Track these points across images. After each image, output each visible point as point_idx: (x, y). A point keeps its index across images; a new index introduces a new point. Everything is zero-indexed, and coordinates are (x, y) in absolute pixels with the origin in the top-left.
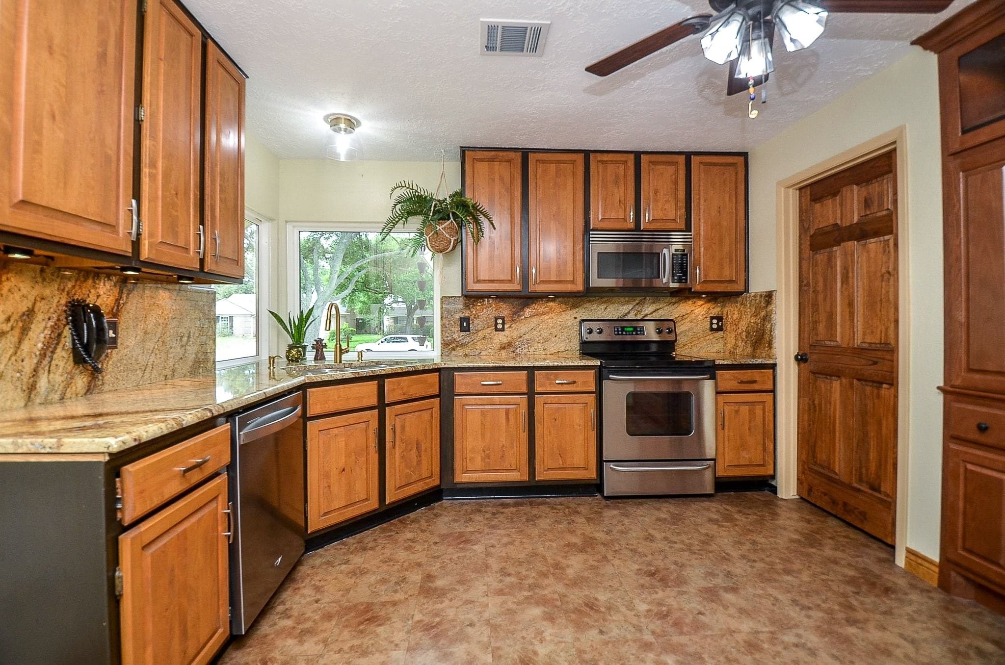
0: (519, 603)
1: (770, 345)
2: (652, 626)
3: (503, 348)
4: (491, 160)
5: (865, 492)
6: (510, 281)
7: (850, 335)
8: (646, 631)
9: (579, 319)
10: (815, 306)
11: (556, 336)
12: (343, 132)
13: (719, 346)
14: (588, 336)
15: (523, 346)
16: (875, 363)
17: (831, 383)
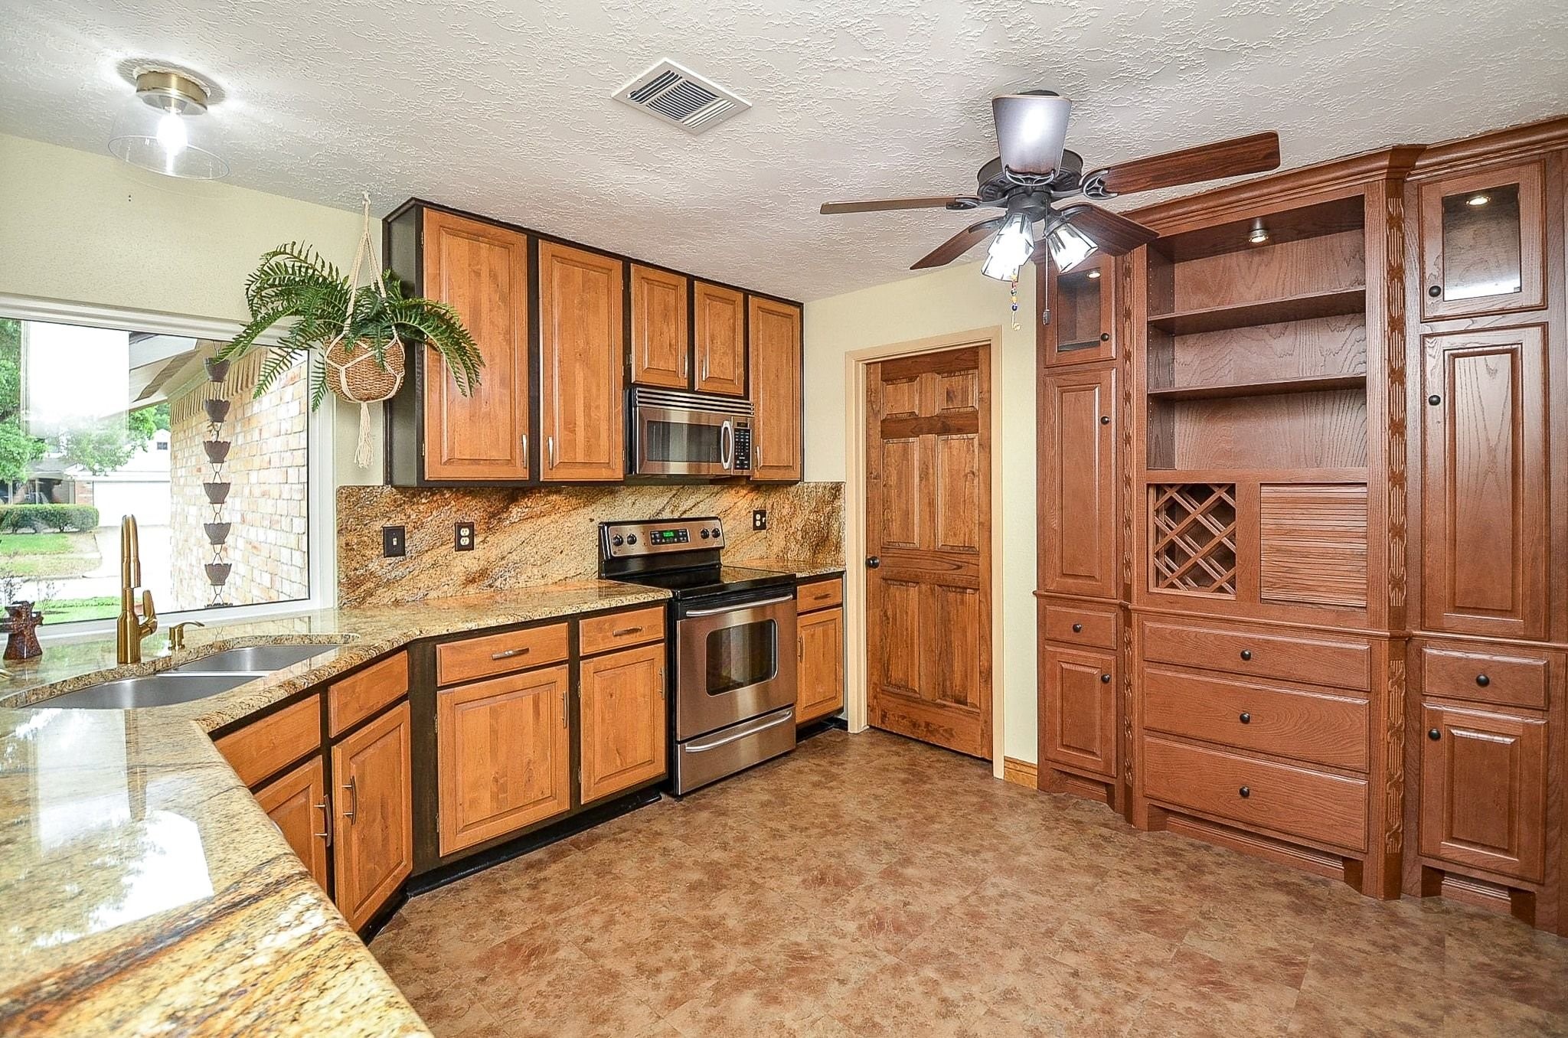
0: (714, 1003)
1: (838, 547)
2: (881, 945)
3: (471, 581)
4: (474, 236)
5: (951, 707)
6: (510, 462)
7: (930, 537)
8: (882, 954)
9: (597, 521)
10: (886, 503)
11: (561, 552)
12: (173, 110)
13: (761, 550)
14: (616, 549)
15: (507, 574)
16: (959, 567)
17: (907, 590)
